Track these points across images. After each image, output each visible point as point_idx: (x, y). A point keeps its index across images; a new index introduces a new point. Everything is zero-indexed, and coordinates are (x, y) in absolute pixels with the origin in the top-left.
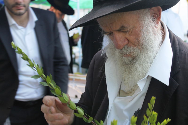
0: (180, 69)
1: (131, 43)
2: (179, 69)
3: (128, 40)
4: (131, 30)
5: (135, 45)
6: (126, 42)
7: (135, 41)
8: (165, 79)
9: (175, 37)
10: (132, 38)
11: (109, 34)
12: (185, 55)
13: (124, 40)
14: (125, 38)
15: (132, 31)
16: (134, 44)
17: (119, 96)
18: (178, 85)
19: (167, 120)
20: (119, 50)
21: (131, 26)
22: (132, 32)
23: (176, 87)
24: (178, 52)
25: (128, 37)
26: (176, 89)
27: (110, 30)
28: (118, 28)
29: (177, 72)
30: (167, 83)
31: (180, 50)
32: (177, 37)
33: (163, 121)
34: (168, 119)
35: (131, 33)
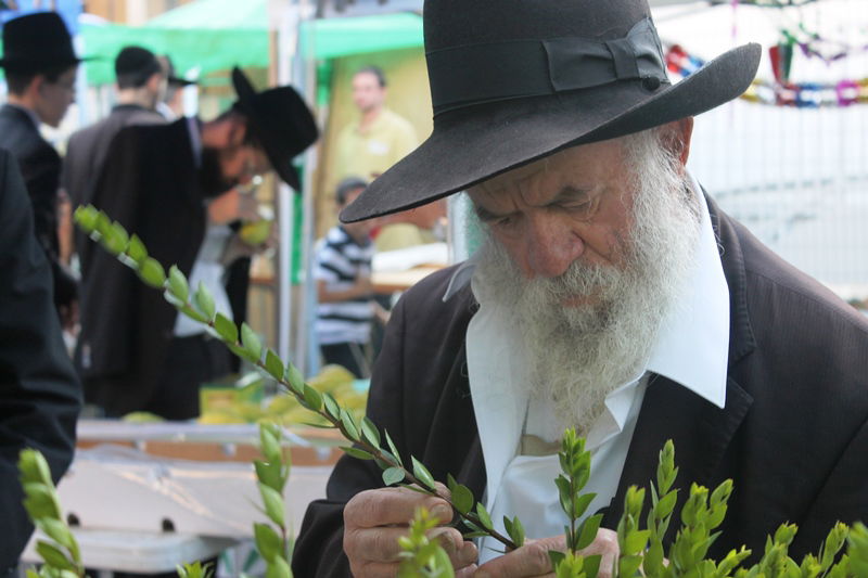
0: (755, 344)
1: (596, 251)
2: (750, 343)
3: (583, 241)
4: (597, 201)
5: (609, 259)
6: (578, 248)
7: (611, 243)
8: (711, 384)
9: (729, 224)
10: (599, 232)
11: (502, 222)
12: (771, 290)
13: (571, 241)
14: (573, 232)
15: (600, 203)
16: (604, 256)
17: (522, 454)
18: (750, 400)
19: (738, 551)
20: (547, 283)
21: (598, 188)
22: (598, 210)
23: (746, 409)
24: (741, 280)
25: (582, 227)
26: (743, 415)
27: (516, 207)
28: (551, 197)
29: (743, 354)
30: (719, 399)
31: (749, 272)
32: (733, 226)
33: (724, 556)
34: (744, 547)
35: (596, 213)
